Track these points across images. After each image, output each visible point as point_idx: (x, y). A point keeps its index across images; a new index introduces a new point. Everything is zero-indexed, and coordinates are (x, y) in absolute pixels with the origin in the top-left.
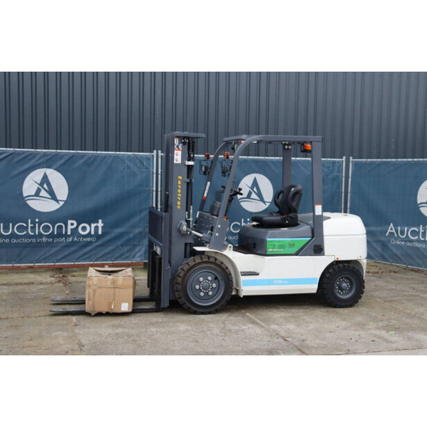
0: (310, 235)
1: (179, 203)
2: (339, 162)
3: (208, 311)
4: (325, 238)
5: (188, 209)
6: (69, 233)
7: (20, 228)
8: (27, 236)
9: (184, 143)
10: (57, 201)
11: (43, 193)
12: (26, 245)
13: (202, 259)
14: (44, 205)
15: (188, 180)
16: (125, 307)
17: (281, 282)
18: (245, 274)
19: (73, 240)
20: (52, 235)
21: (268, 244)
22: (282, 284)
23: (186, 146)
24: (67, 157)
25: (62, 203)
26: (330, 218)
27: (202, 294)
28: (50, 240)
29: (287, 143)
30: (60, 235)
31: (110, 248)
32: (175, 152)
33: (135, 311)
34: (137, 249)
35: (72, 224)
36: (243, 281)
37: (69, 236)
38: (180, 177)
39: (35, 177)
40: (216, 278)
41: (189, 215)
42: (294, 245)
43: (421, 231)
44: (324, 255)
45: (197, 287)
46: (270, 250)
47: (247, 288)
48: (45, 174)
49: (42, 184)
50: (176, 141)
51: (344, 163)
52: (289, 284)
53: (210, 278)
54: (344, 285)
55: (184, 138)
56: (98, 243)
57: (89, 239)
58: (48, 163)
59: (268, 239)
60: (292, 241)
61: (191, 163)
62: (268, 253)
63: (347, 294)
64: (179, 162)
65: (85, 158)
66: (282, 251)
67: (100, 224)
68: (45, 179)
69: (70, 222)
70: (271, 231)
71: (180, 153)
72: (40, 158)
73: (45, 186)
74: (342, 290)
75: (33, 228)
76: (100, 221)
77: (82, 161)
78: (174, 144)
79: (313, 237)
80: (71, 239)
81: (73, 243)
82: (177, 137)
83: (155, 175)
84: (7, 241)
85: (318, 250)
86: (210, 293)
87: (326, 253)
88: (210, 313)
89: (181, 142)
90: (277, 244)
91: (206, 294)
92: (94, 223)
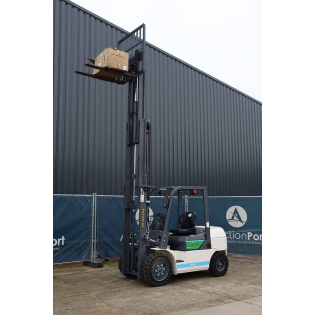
0: (204, 238)
3: (161, 284)
4: (211, 239)
17: (193, 265)
18: (178, 261)
21: (187, 244)
23: (146, 193)
27: (158, 275)
31: (69, 253)
34: (84, 253)
36: (177, 266)
38: (143, 210)
40: (165, 265)
42: (198, 244)
43: (230, 234)
44: (211, 248)
45: (156, 271)
47: (179, 269)
50: (142, 190)
52: (197, 266)
53: (162, 265)
54: (220, 264)
55: (145, 188)
56: (62, 251)
59: (187, 242)
60: (197, 242)
61: (149, 202)
62: (187, 249)
63: (222, 268)
64: (143, 201)
66: (193, 248)
67: (63, 239)
70: (187, 237)
71: (143, 196)
74: (219, 267)
76: (63, 237)
78: (140, 191)
79: (206, 239)
82: (142, 188)
85: (209, 246)
86: (162, 274)
89: (144, 190)
90: (191, 244)
91: (160, 274)
92: (60, 238)
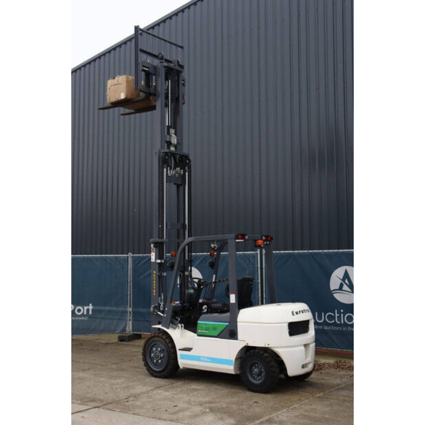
1: (154, 291)
4: (238, 324)
5: (160, 296)
15: (159, 274)
17: (206, 359)
21: (198, 325)
22: (207, 362)
23: (158, 249)
27: (155, 361)
32: (152, 253)
36: (181, 355)
38: (154, 272)
40: (163, 350)
41: (161, 299)
42: (216, 328)
44: (237, 339)
45: (152, 355)
46: (199, 331)
47: (183, 362)
52: (211, 362)
53: (159, 349)
54: (256, 370)
55: (156, 243)
59: (199, 322)
60: (215, 325)
62: (198, 333)
64: (154, 260)
66: (208, 333)
70: (203, 315)
71: (154, 254)
78: (151, 248)
79: (230, 322)
82: (153, 243)
85: (232, 334)
86: (160, 361)
87: (239, 338)
89: (155, 246)
90: (204, 326)
91: (157, 361)
92: (86, 306)
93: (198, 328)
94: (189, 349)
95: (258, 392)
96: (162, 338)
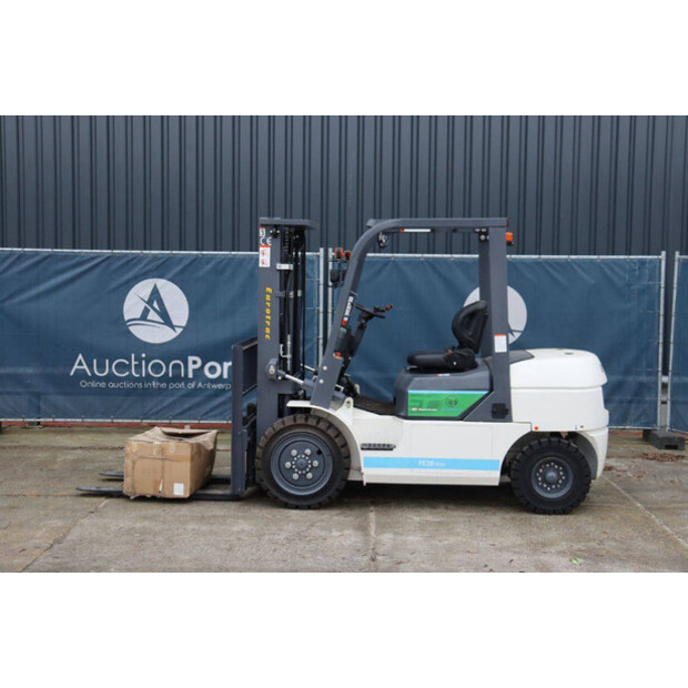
0: (488, 386)
1: (268, 330)
2: (651, 261)
3: (306, 504)
4: (514, 391)
5: (283, 340)
6: (190, 375)
7: (121, 367)
8: (130, 378)
9: (275, 236)
10: (173, 327)
11: (152, 315)
12: (128, 393)
13: (295, 420)
14: (154, 334)
15: (282, 294)
16: (180, 490)
17: (431, 463)
18: (369, 447)
19: (196, 385)
20: (165, 379)
21: (410, 399)
22: (434, 467)
23: (278, 241)
24: (187, 262)
25: (179, 331)
26: (533, 357)
27: (296, 476)
28: (163, 385)
29: (484, 230)
30: (177, 378)
32: (261, 249)
33: (194, 498)
35: (194, 362)
36: (365, 458)
37: (191, 380)
38: (269, 290)
39: (141, 291)
40: (319, 452)
41: (285, 349)
42: (456, 403)
44: (510, 420)
45: (288, 465)
46: (413, 410)
47: (371, 470)
48: (155, 286)
49: (150, 302)
50: (262, 232)
51: (663, 263)
52: (447, 467)
53: (308, 452)
54: (551, 475)
55: (276, 227)
57: (220, 386)
58: (160, 269)
59: (410, 392)
60: (453, 395)
61: (286, 267)
62: (410, 414)
63: (557, 490)
64: (268, 265)
65: (213, 262)
66: (435, 412)
68: (155, 295)
69: (191, 359)
70: (418, 379)
71: (268, 250)
72: (149, 263)
73: (155, 305)
74: (549, 484)
75: (138, 367)
77: (209, 267)
78: (258, 237)
79: (491, 390)
80: (193, 385)
81: (196, 391)
82: (264, 226)
83: (321, 287)
84: (103, 385)
85: (501, 412)
86: (309, 476)
87: (514, 418)
88: (309, 508)
89: (269, 233)
90: (426, 400)
91: (303, 476)
93: (410, 404)
94: (389, 448)
95: (555, 513)
96: (316, 428)
